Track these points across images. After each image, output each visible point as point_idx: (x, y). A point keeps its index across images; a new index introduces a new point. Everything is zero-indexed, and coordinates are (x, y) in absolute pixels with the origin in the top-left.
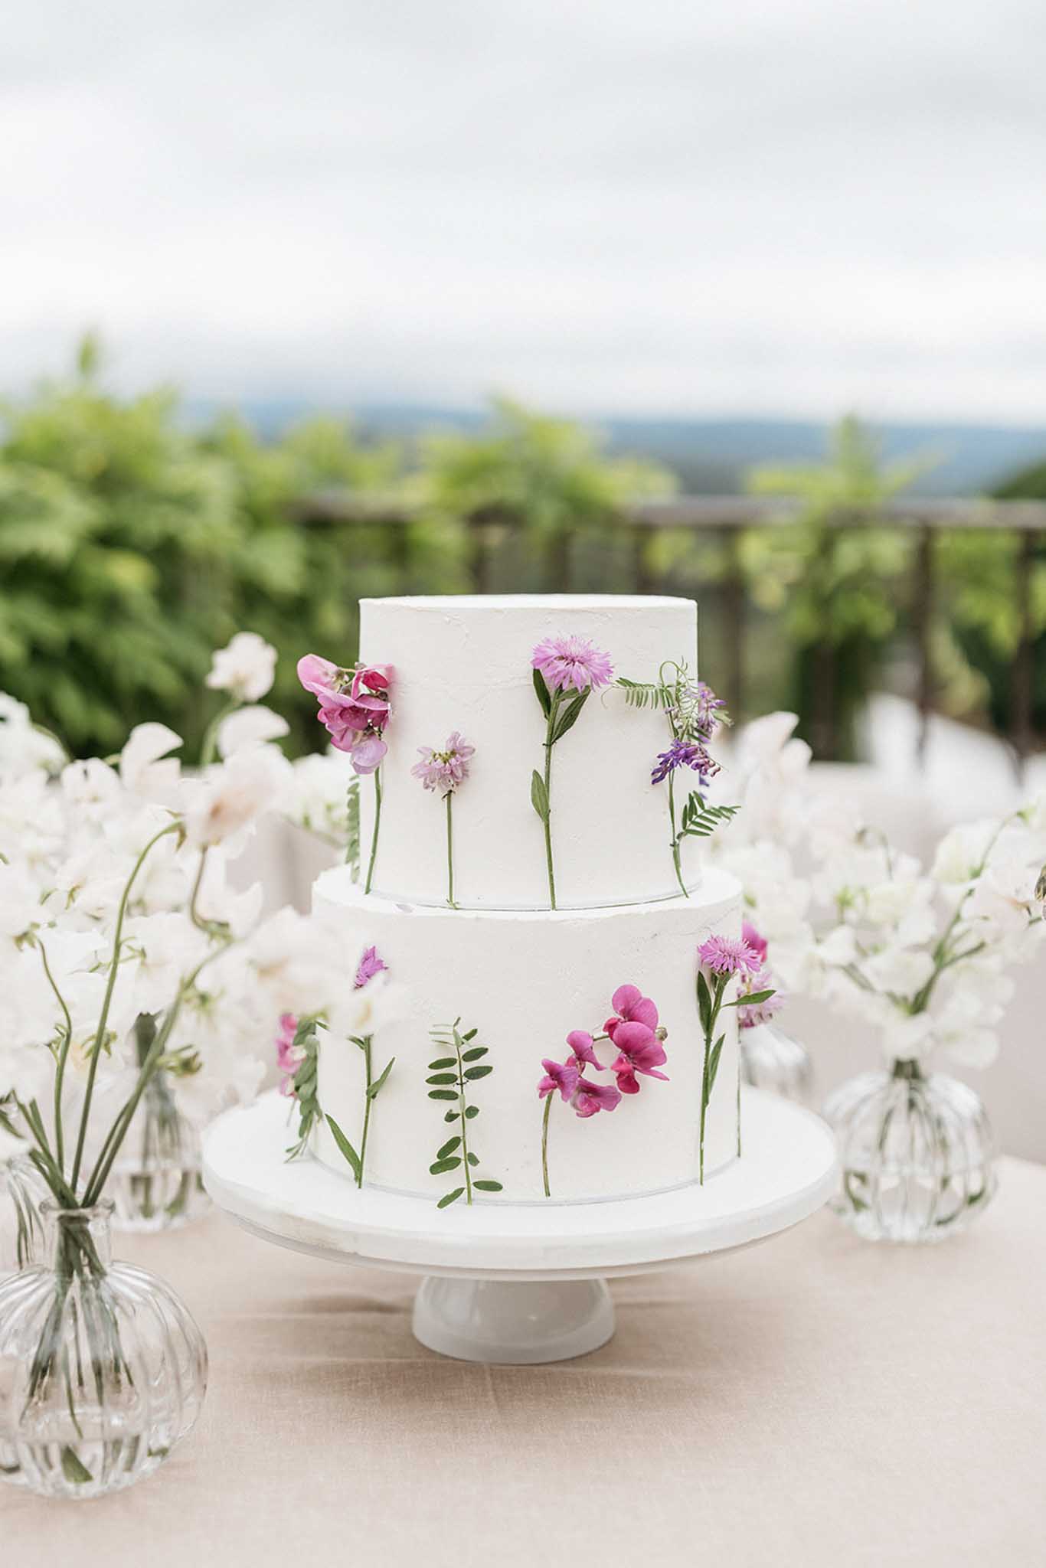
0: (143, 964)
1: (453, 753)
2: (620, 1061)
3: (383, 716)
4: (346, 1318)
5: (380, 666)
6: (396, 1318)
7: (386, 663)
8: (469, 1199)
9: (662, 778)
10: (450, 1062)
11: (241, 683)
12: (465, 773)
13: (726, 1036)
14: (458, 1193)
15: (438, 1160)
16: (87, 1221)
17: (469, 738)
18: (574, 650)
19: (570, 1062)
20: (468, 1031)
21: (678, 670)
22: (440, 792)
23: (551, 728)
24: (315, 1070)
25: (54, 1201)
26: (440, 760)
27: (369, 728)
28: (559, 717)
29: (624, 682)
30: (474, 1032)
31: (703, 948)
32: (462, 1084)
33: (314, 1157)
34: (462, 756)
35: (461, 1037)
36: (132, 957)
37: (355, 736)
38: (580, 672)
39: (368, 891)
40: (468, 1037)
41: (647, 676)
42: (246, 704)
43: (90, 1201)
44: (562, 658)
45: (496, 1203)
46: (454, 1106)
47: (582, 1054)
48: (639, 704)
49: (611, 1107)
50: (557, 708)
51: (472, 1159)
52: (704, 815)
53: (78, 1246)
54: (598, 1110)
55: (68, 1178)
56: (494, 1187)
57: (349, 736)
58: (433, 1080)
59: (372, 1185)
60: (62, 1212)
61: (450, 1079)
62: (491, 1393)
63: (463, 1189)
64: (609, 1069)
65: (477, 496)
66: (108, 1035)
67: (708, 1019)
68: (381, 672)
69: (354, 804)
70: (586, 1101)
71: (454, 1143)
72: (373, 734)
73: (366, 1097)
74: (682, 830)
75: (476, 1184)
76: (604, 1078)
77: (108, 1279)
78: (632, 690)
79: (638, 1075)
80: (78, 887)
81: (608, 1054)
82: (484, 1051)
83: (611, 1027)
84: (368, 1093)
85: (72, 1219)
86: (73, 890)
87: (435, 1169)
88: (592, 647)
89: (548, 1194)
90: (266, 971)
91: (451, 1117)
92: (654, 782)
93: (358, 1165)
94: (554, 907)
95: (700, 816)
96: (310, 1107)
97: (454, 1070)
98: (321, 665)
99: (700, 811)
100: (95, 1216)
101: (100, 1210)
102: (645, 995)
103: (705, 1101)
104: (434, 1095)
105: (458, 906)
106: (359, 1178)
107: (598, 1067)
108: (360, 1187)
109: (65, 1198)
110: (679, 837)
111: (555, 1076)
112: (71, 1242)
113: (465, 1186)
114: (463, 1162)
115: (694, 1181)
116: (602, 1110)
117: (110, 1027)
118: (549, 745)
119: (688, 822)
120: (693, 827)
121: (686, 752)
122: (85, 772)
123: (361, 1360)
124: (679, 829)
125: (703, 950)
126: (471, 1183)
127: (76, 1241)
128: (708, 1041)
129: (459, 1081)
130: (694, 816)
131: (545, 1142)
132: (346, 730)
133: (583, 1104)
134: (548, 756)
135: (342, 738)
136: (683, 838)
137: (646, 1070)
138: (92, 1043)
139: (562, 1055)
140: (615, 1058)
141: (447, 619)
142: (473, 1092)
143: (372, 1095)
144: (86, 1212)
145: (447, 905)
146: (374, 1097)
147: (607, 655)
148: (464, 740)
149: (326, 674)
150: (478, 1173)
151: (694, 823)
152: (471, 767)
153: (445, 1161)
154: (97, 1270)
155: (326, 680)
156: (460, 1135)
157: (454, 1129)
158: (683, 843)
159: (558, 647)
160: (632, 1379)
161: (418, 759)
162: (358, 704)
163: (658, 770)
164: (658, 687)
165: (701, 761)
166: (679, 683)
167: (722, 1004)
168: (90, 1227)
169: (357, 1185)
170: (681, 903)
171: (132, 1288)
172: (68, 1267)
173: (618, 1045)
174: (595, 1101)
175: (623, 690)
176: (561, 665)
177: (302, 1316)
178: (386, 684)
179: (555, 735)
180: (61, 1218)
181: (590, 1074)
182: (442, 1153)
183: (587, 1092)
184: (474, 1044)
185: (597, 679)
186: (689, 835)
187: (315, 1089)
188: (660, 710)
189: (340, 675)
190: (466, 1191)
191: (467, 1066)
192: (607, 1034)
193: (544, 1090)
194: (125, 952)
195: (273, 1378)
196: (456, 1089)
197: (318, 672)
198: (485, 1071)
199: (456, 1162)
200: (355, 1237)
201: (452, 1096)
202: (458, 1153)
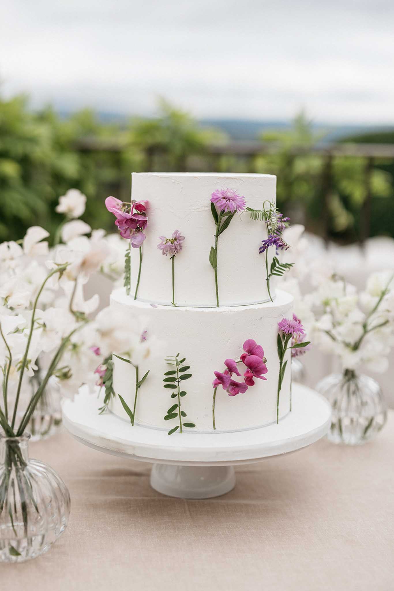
0: (44, 330)
1: (175, 239)
2: (248, 372)
3: (144, 223)
4: (122, 479)
5: (143, 201)
6: (143, 478)
7: (145, 200)
8: (181, 431)
9: (264, 251)
10: (173, 372)
11: (71, 210)
12: (181, 247)
13: (288, 361)
14: (176, 428)
15: (168, 414)
16: (19, 442)
17: (183, 233)
18: (229, 195)
19: (226, 372)
20: (182, 359)
21: (271, 204)
22: (169, 256)
23: (218, 229)
24: (112, 375)
25: (3, 433)
26: (170, 242)
27: (137, 228)
28: (222, 223)
29: (249, 209)
30: (184, 359)
31: (280, 323)
32: (178, 382)
33: (111, 412)
34: (180, 240)
35: (179, 361)
36: (39, 327)
37: (131, 231)
38: (233, 204)
39: (135, 298)
40: (182, 362)
41: (258, 207)
42: (73, 219)
43: (20, 434)
44: (224, 198)
45: (192, 432)
46: (175, 391)
47: (231, 368)
48: (255, 219)
49: (243, 392)
50: (221, 220)
51: (183, 414)
52: (280, 267)
53: (15, 453)
55: (10, 423)
56: (191, 425)
57: (128, 232)
58: (166, 380)
59: (138, 425)
60: (7, 439)
61: (174, 379)
62: (188, 512)
63: (179, 426)
64: (243, 375)
65: (150, 140)
66: (28, 361)
67: (281, 354)
68: (143, 204)
69: (128, 261)
70: (233, 389)
71: (175, 407)
72: (139, 230)
73: (136, 387)
75: (184, 424)
76: (240, 379)
77: (28, 467)
78: (253, 214)
79: (254, 378)
80: (9, 296)
81: (242, 369)
82: (188, 368)
83: (243, 358)
84: (137, 385)
85: (12, 442)
86: (7, 297)
87: (166, 418)
88: (237, 194)
89: (215, 429)
90: (104, 334)
91: (173, 396)
92: (260, 252)
93: (132, 416)
94: (218, 306)
95: (278, 267)
96: (110, 391)
97: (175, 376)
98: (116, 201)
99: (277, 265)
100: (22, 440)
101: (24, 438)
102: (258, 344)
103: (280, 388)
104: (166, 386)
105: (176, 305)
106: (132, 422)
107: (238, 375)
108: (133, 425)
109: (9, 432)
110: (269, 276)
111: (220, 379)
112: (11, 451)
114: (179, 415)
115: (274, 422)
116: (239, 393)
118: (217, 236)
119: (273, 270)
120: (275, 272)
121: (275, 240)
122: (9, 247)
123: (132, 498)
124: (269, 273)
125: (280, 325)
126: (182, 424)
127: (14, 451)
128: (281, 363)
129: (177, 381)
130: (275, 268)
131: (214, 406)
132: (127, 229)
133: (231, 390)
134: (217, 241)
135: (125, 232)
136: (271, 277)
137: (258, 376)
138: (21, 365)
139: (222, 369)
140: (245, 371)
141: (173, 181)
142: (184, 385)
143: (138, 386)
144: (18, 438)
145: (172, 305)
146: (139, 387)
147: (243, 197)
148: (180, 233)
149: (118, 205)
150: (185, 420)
151: (275, 270)
152: (182, 245)
153: (171, 415)
154: (24, 464)
155: (118, 207)
156: (178, 403)
157: (175, 401)
158: (271, 278)
159: (222, 193)
160: (247, 505)
161: (159, 241)
162: (133, 218)
163: (262, 248)
164: (262, 212)
165: (281, 244)
166: (271, 210)
167: (287, 348)
168: (20, 445)
169: (132, 425)
170: (270, 305)
171: (38, 470)
172: (10, 462)
173: (246, 365)
174: (237, 389)
175: (249, 212)
176: (224, 201)
177: (103, 478)
178: (145, 209)
179: (219, 232)
180: (7, 441)
181: (234, 377)
182: (170, 411)
183: (233, 385)
184: (184, 364)
185: (239, 207)
186: (273, 276)
187: (112, 383)
188: (263, 222)
189: (124, 205)
190: (180, 427)
191: (181, 374)
192: (241, 360)
193: (216, 385)
194: (36, 325)
195: (95, 507)
196: (176, 383)
197: (115, 204)
198: (189, 376)
199: (176, 415)
200: (134, 448)
201: (174, 387)
202: (177, 411)
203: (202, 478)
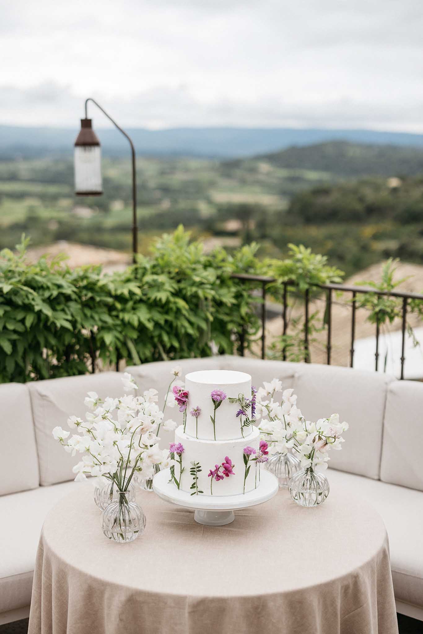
1: (197, 410)
2: (224, 471)
3: (186, 401)
4: (182, 513)
7: (188, 390)
8: (197, 494)
9: (238, 416)
10: (195, 468)
12: (199, 414)
13: (251, 466)
14: (195, 493)
16: (125, 494)
18: (219, 393)
19: (215, 471)
20: (197, 463)
22: (195, 417)
23: (215, 407)
25: (119, 490)
26: (195, 411)
28: (217, 404)
29: (230, 398)
30: (199, 463)
32: (196, 472)
34: (199, 411)
38: (219, 398)
39: (184, 433)
40: (197, 464)
41: (235, 397)
43: (125, 490)
44: (216, 395)
45: (202, 495)
46: (194, 476)
47: (217, 469)
48: (232, 403)
49: (223, 479)
51: (198, 487)
52: (249, 422)
53: (123, 499)
54: (220, 480)
56: (202, 492)
58: (191, 471)
59: (181, 490)
61: (194, 471)
63: (196, 492)
67: (246, 462)
68: (187, 392)
71: (194, 484)
72: (184, 404)
73: (180, 473)
74: (244, 425)
75: (198, 491)
76: (220, 474)
77: (128, 505)
78: (232, 400)
79: (229, 474)
81: (222, 469)
82: (200, 467)
83: (223, 464)
85: (122, 493)
87: (191, 488)
88: (222, 392)
89: (212, 494)
91: (194, 479)
92: (237, 416)
93: (178, 486)
94: (215, 440)
95: (248, 422)
96: (173, 473)
97: (195, 470)
100: (126, 493)
101: (127, 492)
102: (230, 458)
103: (245, 478)
104: (191, 474)
105: (198, 438)
106: (179, 488)
107: (220, 472)
109: (121, 490)
110: (243, 426)
111: (212, 473)
113: (196, 491)
115: (242, 494)
116: (221, 480)
117: (130, 458)
118: (215, 410)
119: (245, 423)
120: (246, 425)
121: (242, 412)
124: (243, 425)
125: (245, 450)
127: (123, 498)
128: (246, 467)
130: (247, 422)
131: (211, 485)
133: (217, 478)
134: (215, 412)
136: (244, 427)
138: (126, 462)
139: (213, 469)
140: (223, 471)
142: (198, 474)
144: (125, 492)
145: (196, 438)
146: (182, 473)
147: (225, 394)
148: (199, 408)
149: (178, 390)
150: (199, 489)
151: (246, 424)
152: (201, 413)
153: (193, 487)
154: (127, 503)
155: (177, 392)
157: (195, 481)
158: (244, 428)
161: (192, 410)
162: (181, 399)
163: (237, 414)
164: (238, 398)
165: (244, 414)
166: (243, 397)
167: (249, 460)
168: (126, 495)
169: (178, 490)
170: (242, 440)
171: (133, 506)
172: (121, 502)
173: (224, 467)
174: (219, 478)
175: (229, 400)
177: (173, 512)
178: (187, 394)
180: (120, 493)
182: (192, 485)
183: (218, 476)
184: (198, 465)
185: (224, 398)
187: (174, 469)
188: (237, 403)
189: (180, 391)
190: (196, 493)
191: (197, 469)
193: (209, 476)
197: (176, 390)
198: (201, 470)
199: (195, 487)
200: (174, 500)
201: (194, 474)
202: (195, 485)
203: (217, 517)
